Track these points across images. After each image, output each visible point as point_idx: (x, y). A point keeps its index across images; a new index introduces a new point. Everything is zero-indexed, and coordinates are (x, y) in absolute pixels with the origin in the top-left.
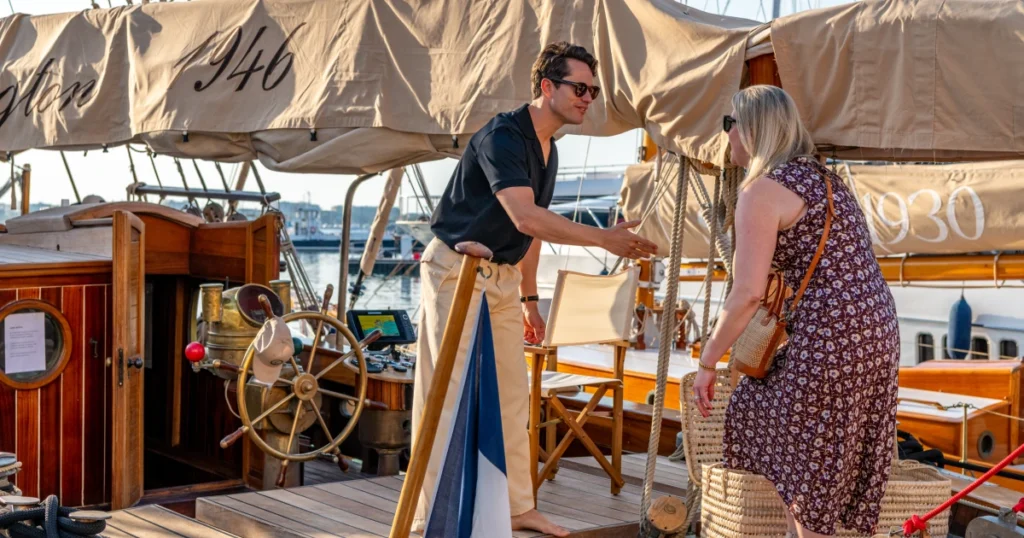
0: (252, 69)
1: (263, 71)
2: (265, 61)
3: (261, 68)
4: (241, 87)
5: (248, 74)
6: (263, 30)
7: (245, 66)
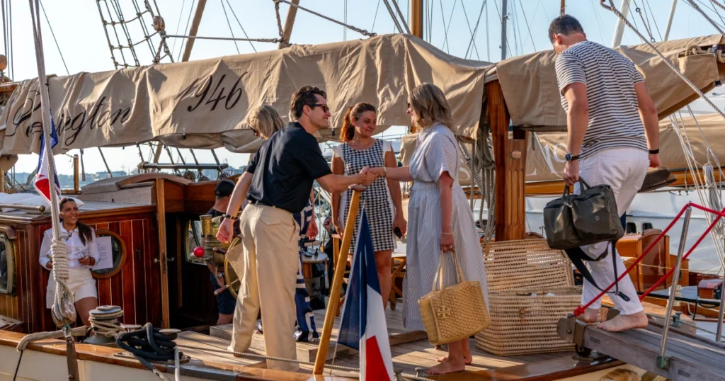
0: (219, 98)
1: (225, 100)
2: (226, 93)
3: (224, 97)
4: (213, 109)
5: (217, 101)
6: (224, 76)
7: (215, 97)
